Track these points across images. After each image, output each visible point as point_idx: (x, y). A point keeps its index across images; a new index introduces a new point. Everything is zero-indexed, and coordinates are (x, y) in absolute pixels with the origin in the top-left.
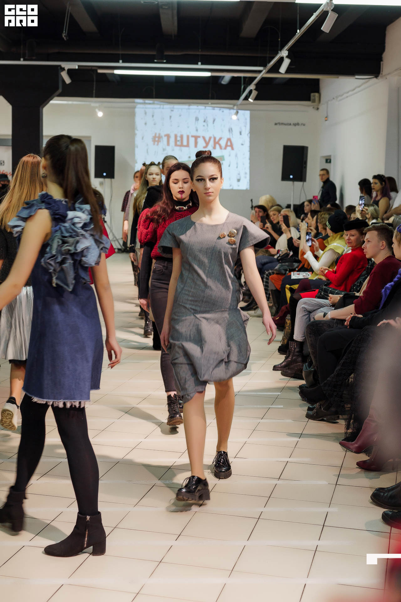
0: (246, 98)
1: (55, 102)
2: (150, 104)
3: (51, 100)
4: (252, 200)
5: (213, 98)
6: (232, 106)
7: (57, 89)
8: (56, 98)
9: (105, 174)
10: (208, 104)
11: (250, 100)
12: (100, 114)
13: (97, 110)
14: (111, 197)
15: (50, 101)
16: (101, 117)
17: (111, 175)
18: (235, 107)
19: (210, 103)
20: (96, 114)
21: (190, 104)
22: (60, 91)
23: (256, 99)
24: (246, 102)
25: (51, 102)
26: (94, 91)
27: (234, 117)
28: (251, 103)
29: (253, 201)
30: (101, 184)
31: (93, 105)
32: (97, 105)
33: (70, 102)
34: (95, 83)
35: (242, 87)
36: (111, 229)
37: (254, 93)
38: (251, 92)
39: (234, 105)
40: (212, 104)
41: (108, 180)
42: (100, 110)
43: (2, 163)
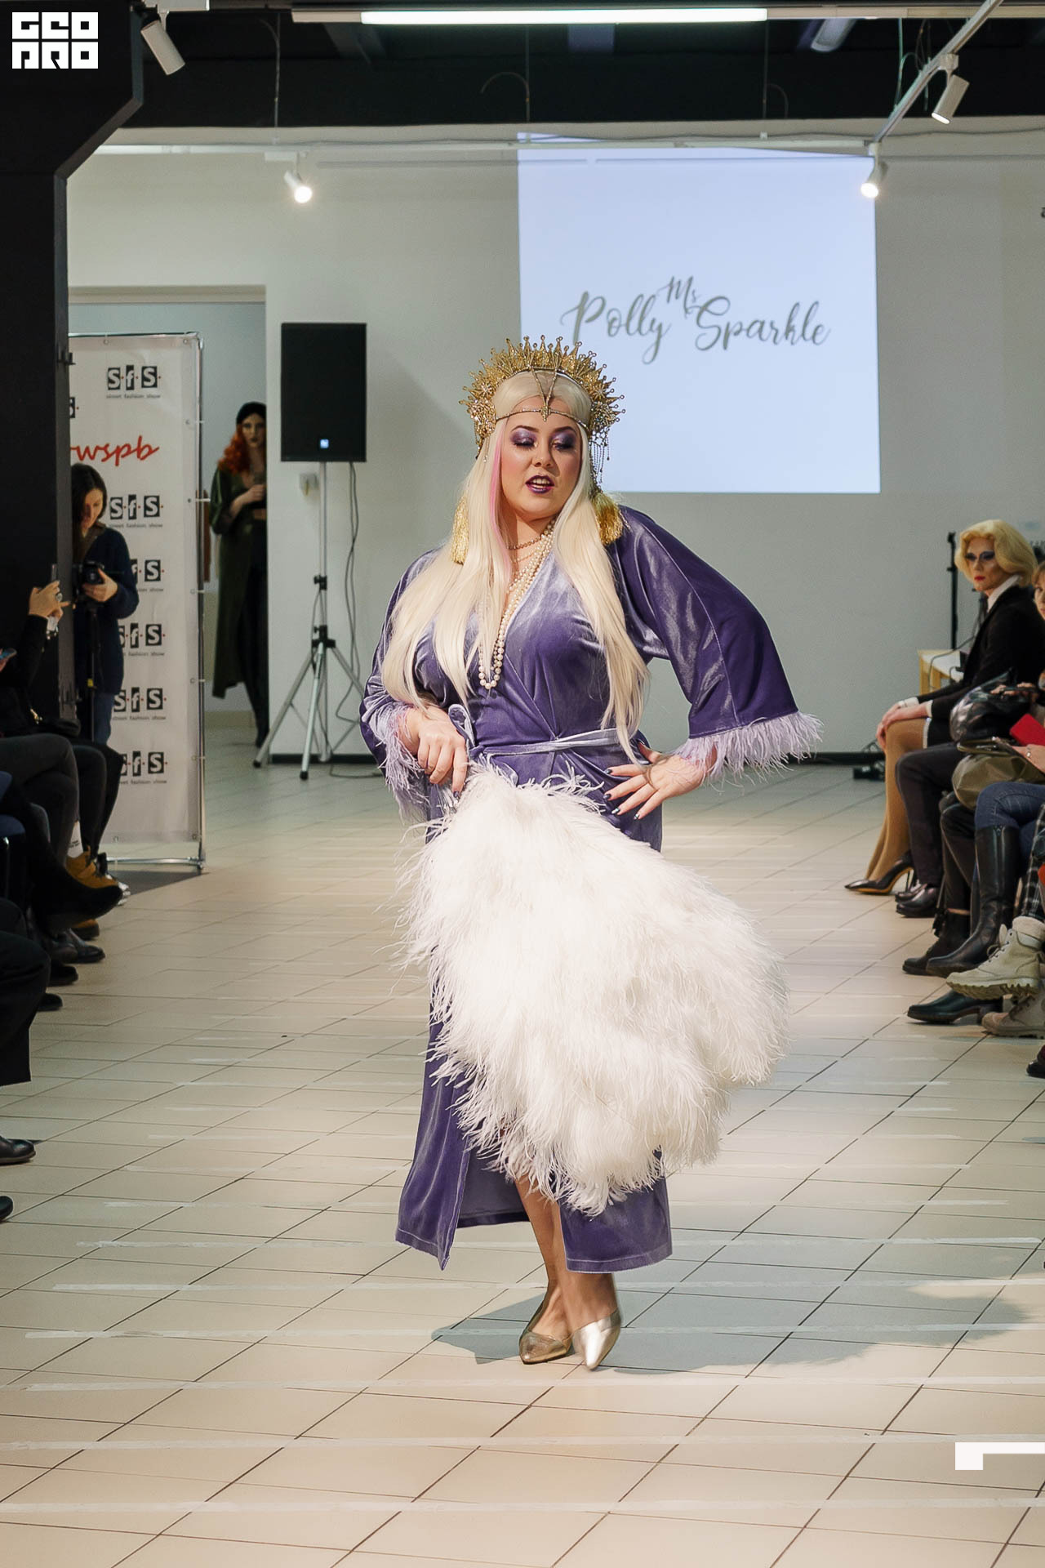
0: (922, 108)
1: (120, 148)
3: (101, 141)
5: (776, 112)
6: (858, 143)
7: (124, 93)
8: (121, 133)
9: (324, 444)
10: (755, 137)
11: (934, 115)
12: (303, 194)
13: (289, 178)
14: (354, 541)
15: (95, 147)
16: (306, 203)
17: (352, 447)
18: (873, 149)
19: (764, 135)
20: (285, 193)
21: (678, 139)
22: (136, 103)
23: (965, 109)
24: (918, 124)
25: (102, 149)
26: (277, 100)
27: (870, 193)
28: (941, 131)
30: (310, 484)
31: (271, 155)
32: (289, 156)
33: (176, 149)
34: (278, 66)
35: (902, 65)
36: (356, 673)
37: (956, 88)
38: (938, 82)
39: (869, 138)
40: (773, 136)
41: (337, 470)
42: (299, 178)
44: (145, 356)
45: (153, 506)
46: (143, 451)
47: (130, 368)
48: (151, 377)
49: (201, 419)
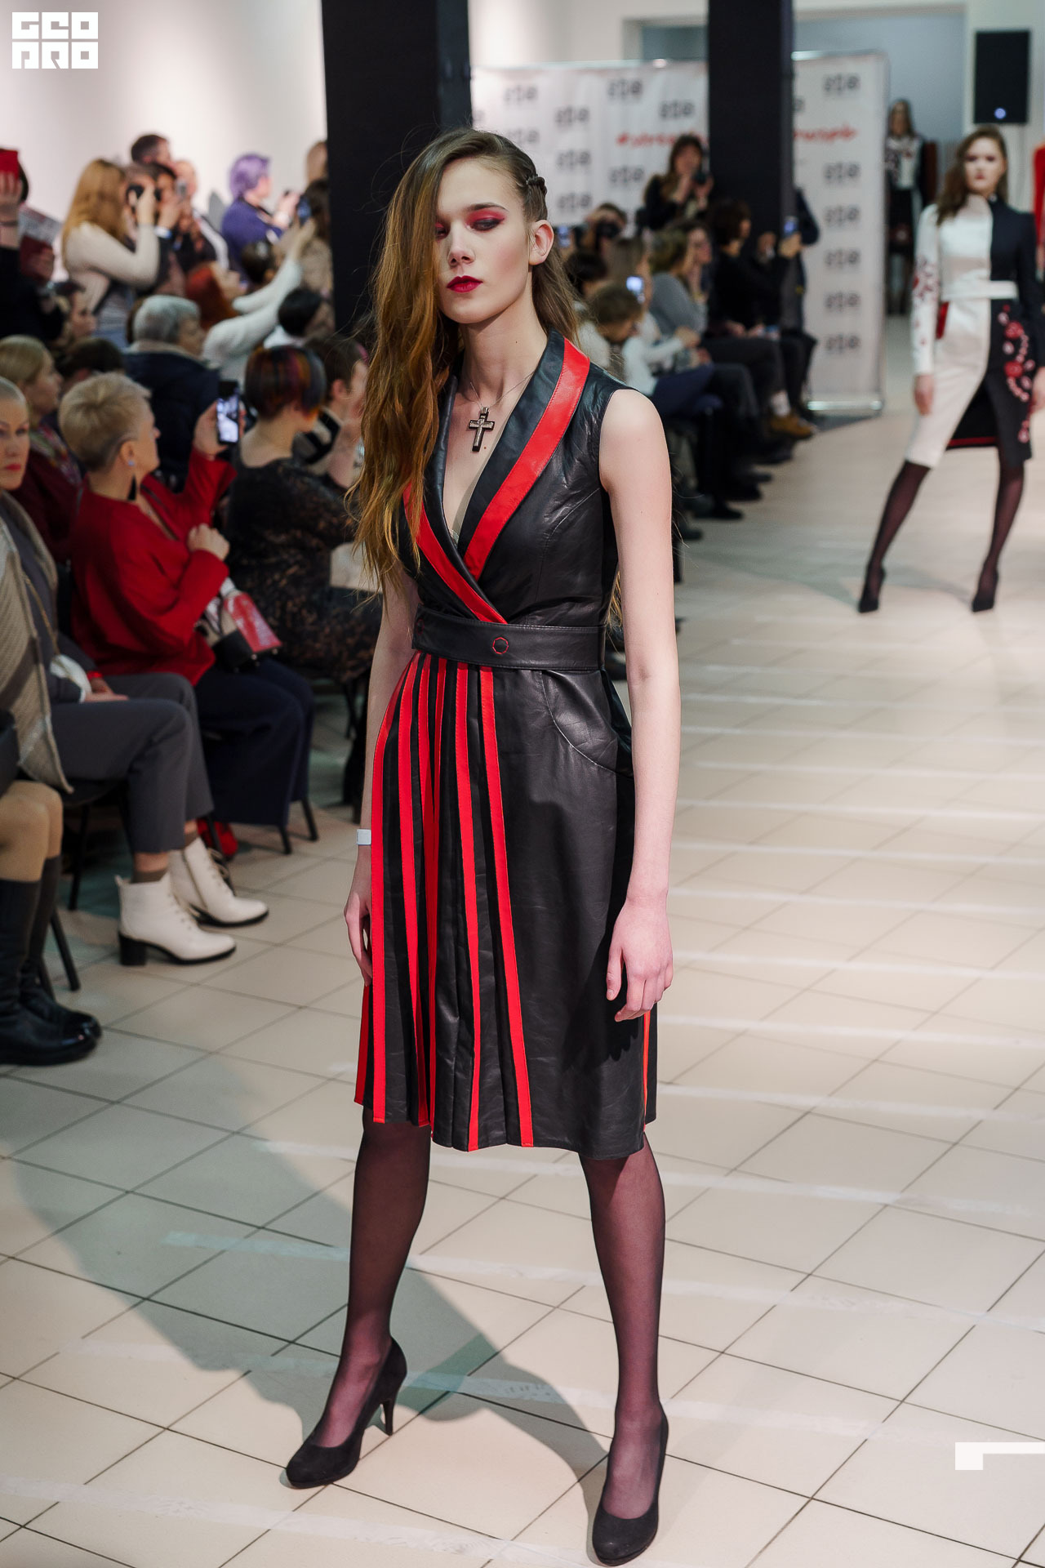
43: (687, 110)
44: (849, 69)
45: (853, 171)
46: (847, 133)
47: (839, 78)
48: (854, 83)
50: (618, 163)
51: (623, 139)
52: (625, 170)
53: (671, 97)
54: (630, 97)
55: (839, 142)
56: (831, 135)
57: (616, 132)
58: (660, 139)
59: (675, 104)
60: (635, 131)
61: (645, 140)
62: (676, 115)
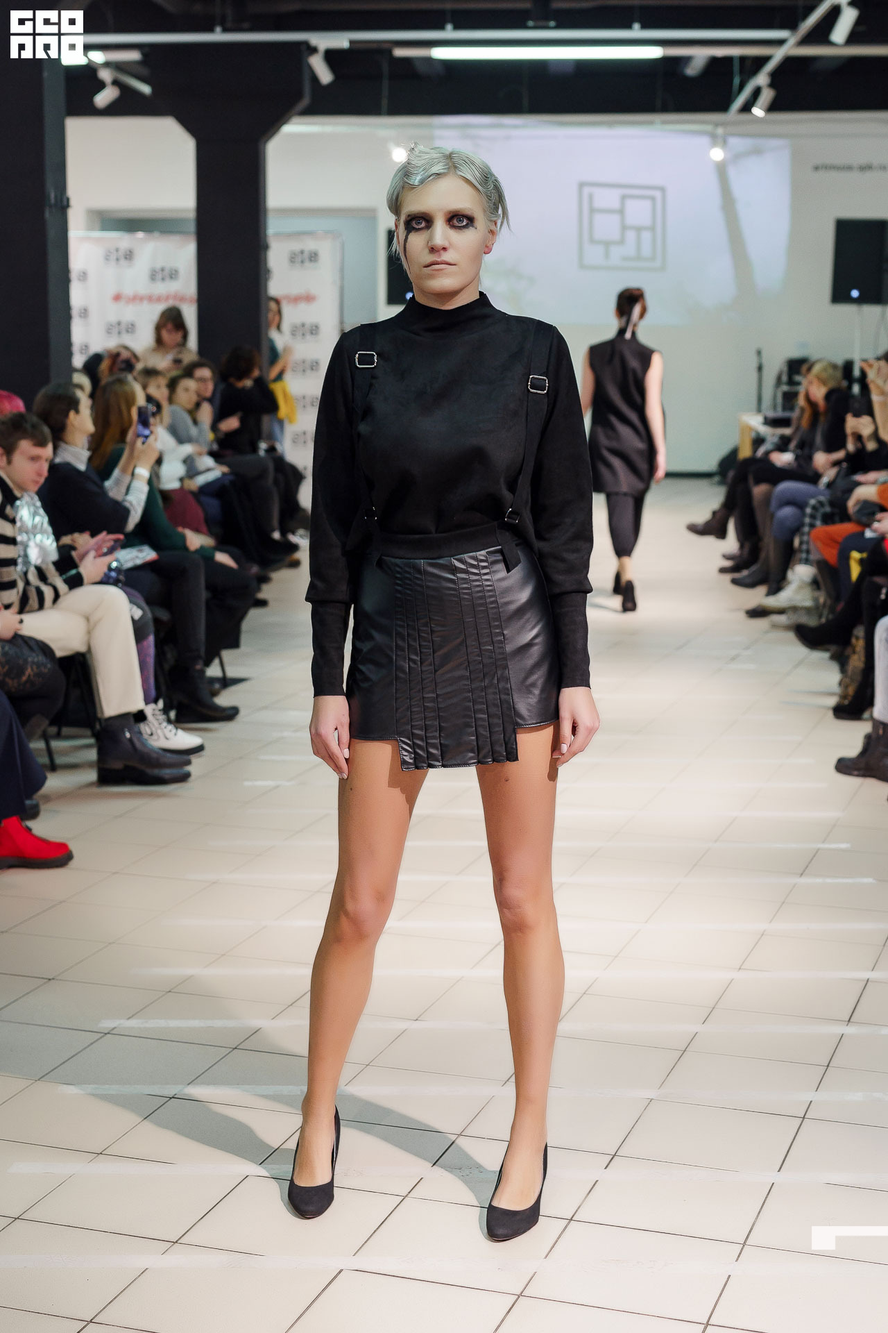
0: (746, 108)
1: (296, 128)
2: (516, 127)
3: (285, 122)
4: (759, 353)
5: (665, 108)
6: (709, 128)
7: (299, 96)
8: (296, 120)
10: (651, 123)
11: (755, 110)
12: (399, 154)
13: (391, 146)
15: (281, 126)
18: (720, 131)
19: (658, 122)
20: (389, 154)
22: (306, 101)
23: (773, 107)
24: (745, 116)
25: (286, 128)
26: (385, 100)
27: (717, 154)
28: (758, 120)
29: (764, 354)
31: (382, 133)
32: (393, 133)
33: (329, 129)
34: (386, 83)
35: (737, 81)
37: (767, 95)
38: (757, 92)
39: (717, 125)
40: (664, 123)
42: (398, 145)
43: (173, 275)
44: (310, 245)
45: (314, 330)
46: (309, 298)
47: (302, 252)
48: (314, 257)
49: (342, 278)
50: (113, 318)
51: (117, 298)
52: (119, 324)
53: (158, 266)
54: (123, 262)
55: (302, 306)
56: (296, 300)
57: (112, 291)
58: (150, 299)
59: (163, 270)
60: (128, 291)
61: (136, 299)
62: (163, 279)
